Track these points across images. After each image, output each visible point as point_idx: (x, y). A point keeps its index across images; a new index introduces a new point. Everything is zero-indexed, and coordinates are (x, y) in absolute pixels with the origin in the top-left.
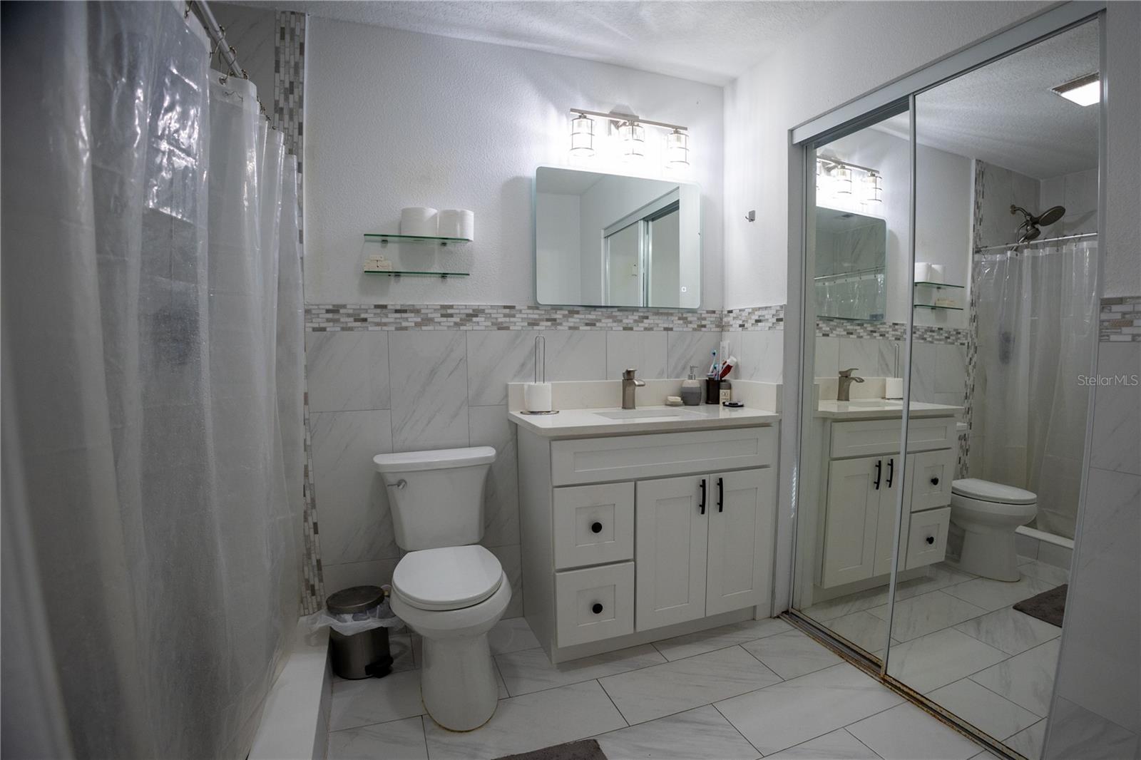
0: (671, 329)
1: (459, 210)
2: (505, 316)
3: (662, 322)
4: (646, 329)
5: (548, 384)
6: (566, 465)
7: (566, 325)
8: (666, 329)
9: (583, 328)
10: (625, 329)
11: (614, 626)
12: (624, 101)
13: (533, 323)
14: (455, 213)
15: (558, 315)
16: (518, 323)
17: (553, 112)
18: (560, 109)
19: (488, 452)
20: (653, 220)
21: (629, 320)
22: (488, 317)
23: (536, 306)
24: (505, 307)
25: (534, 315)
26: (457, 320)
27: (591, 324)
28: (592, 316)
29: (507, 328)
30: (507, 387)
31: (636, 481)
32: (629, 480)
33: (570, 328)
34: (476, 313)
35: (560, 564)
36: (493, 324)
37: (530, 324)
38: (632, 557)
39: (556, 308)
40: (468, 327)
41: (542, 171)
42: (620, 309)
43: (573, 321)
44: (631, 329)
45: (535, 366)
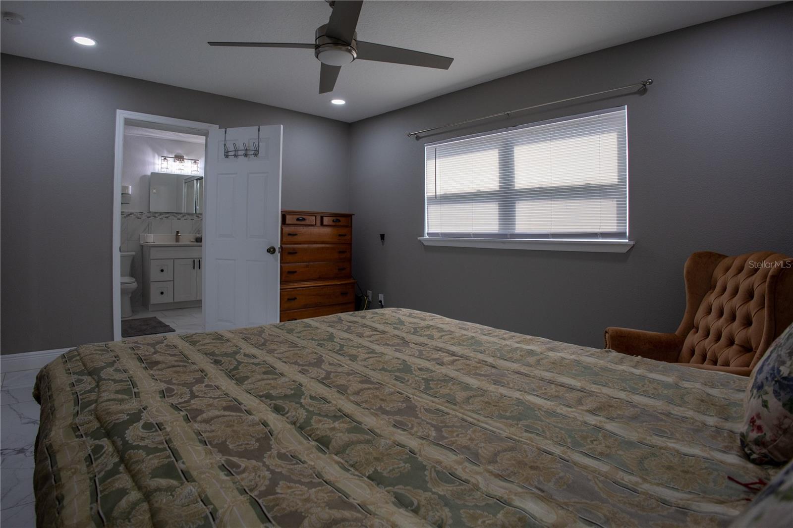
0: (193, 219)
1: (127, 185)
2: (140, 215)
3: (190, 217)
4: (185, 219)
5: (152, 235)
6: (154, 254)
7: (159, 218)
8: (191, 219)
9: (164, 219)
10: (178, 219)
11: (167, 299)
12: (180, 152)
13: (149, 217)
14: (126, 186)
15: (157, 215)
16: (144, 217)
17: (157, 156)
18: (159, 155)
19: (134, 253)
20: (200, 180)
21: (179, 217)
22: (135, 215)
23: (150, 212)
24: (140, 212)
25: (149, 215)
26: (125, 216)
27: (167, 218)
28: (167, 215)
29: (140, 218)
30: (140, 235)
31: (174, 259)
32: (172, 259)
33: (160, 219)
34: (131, 214)
35: (151, 281)
36: (136, 217)
37: (148, 217)
38: (172, 279)
39: (156, 213)
40: (129, 218)
41: (152, 173)
42: (176, 213)
43: (161, 217)
44: (180, 219)
45: (148, 230)
